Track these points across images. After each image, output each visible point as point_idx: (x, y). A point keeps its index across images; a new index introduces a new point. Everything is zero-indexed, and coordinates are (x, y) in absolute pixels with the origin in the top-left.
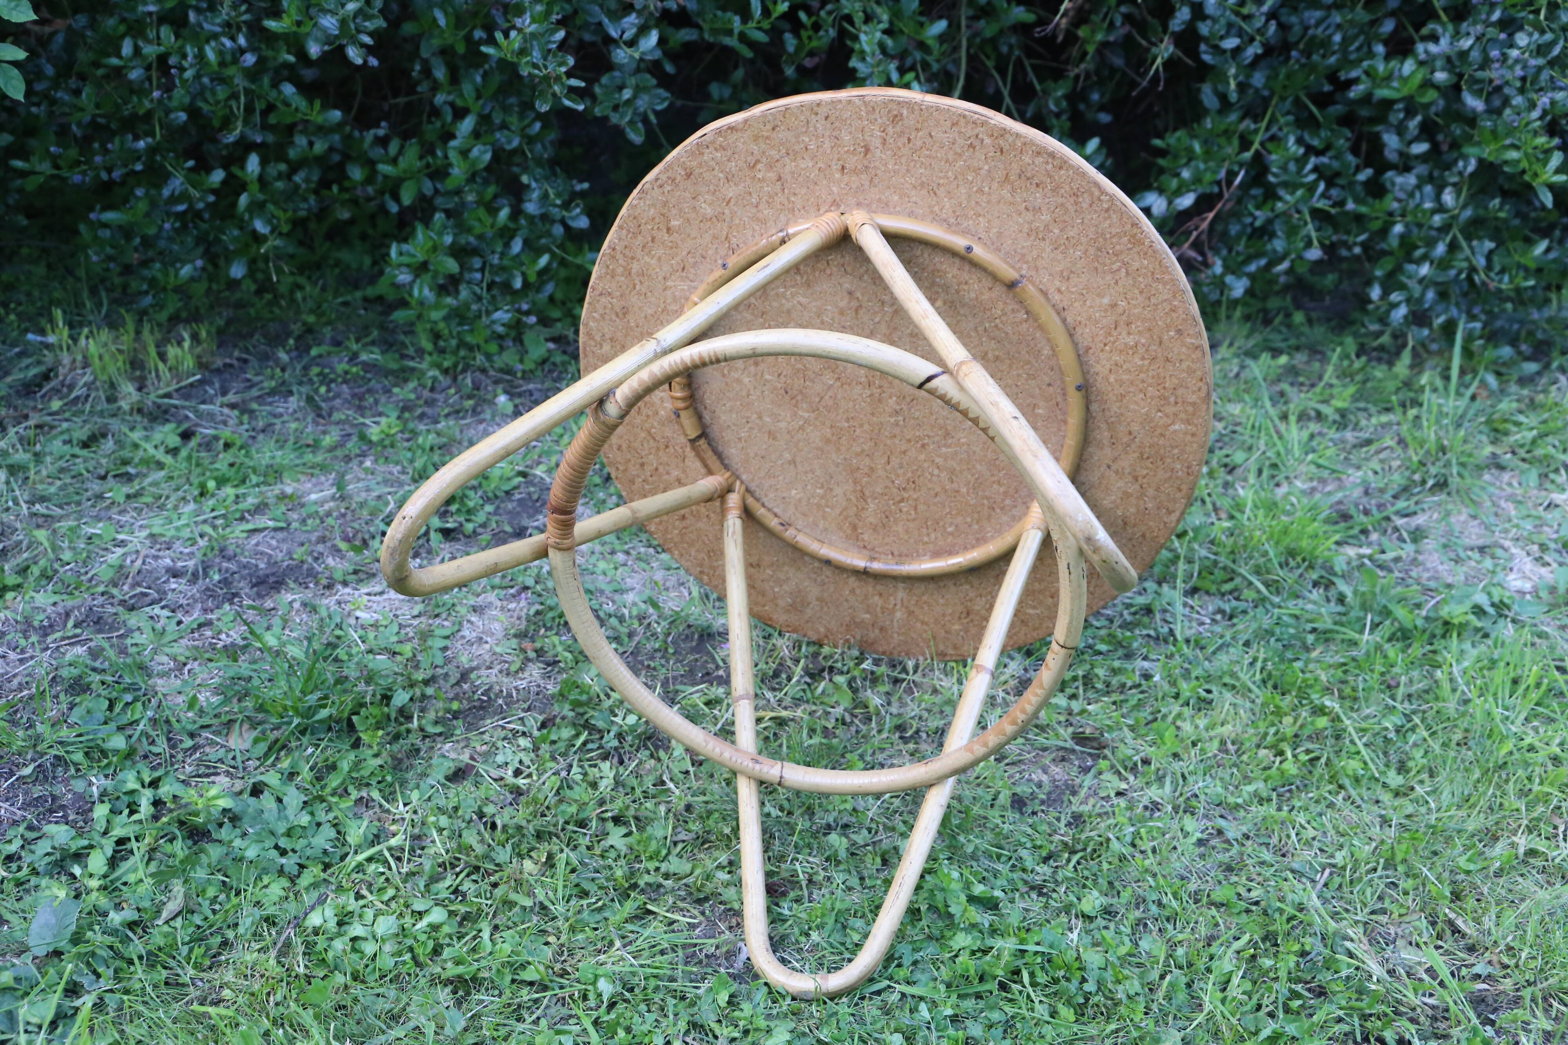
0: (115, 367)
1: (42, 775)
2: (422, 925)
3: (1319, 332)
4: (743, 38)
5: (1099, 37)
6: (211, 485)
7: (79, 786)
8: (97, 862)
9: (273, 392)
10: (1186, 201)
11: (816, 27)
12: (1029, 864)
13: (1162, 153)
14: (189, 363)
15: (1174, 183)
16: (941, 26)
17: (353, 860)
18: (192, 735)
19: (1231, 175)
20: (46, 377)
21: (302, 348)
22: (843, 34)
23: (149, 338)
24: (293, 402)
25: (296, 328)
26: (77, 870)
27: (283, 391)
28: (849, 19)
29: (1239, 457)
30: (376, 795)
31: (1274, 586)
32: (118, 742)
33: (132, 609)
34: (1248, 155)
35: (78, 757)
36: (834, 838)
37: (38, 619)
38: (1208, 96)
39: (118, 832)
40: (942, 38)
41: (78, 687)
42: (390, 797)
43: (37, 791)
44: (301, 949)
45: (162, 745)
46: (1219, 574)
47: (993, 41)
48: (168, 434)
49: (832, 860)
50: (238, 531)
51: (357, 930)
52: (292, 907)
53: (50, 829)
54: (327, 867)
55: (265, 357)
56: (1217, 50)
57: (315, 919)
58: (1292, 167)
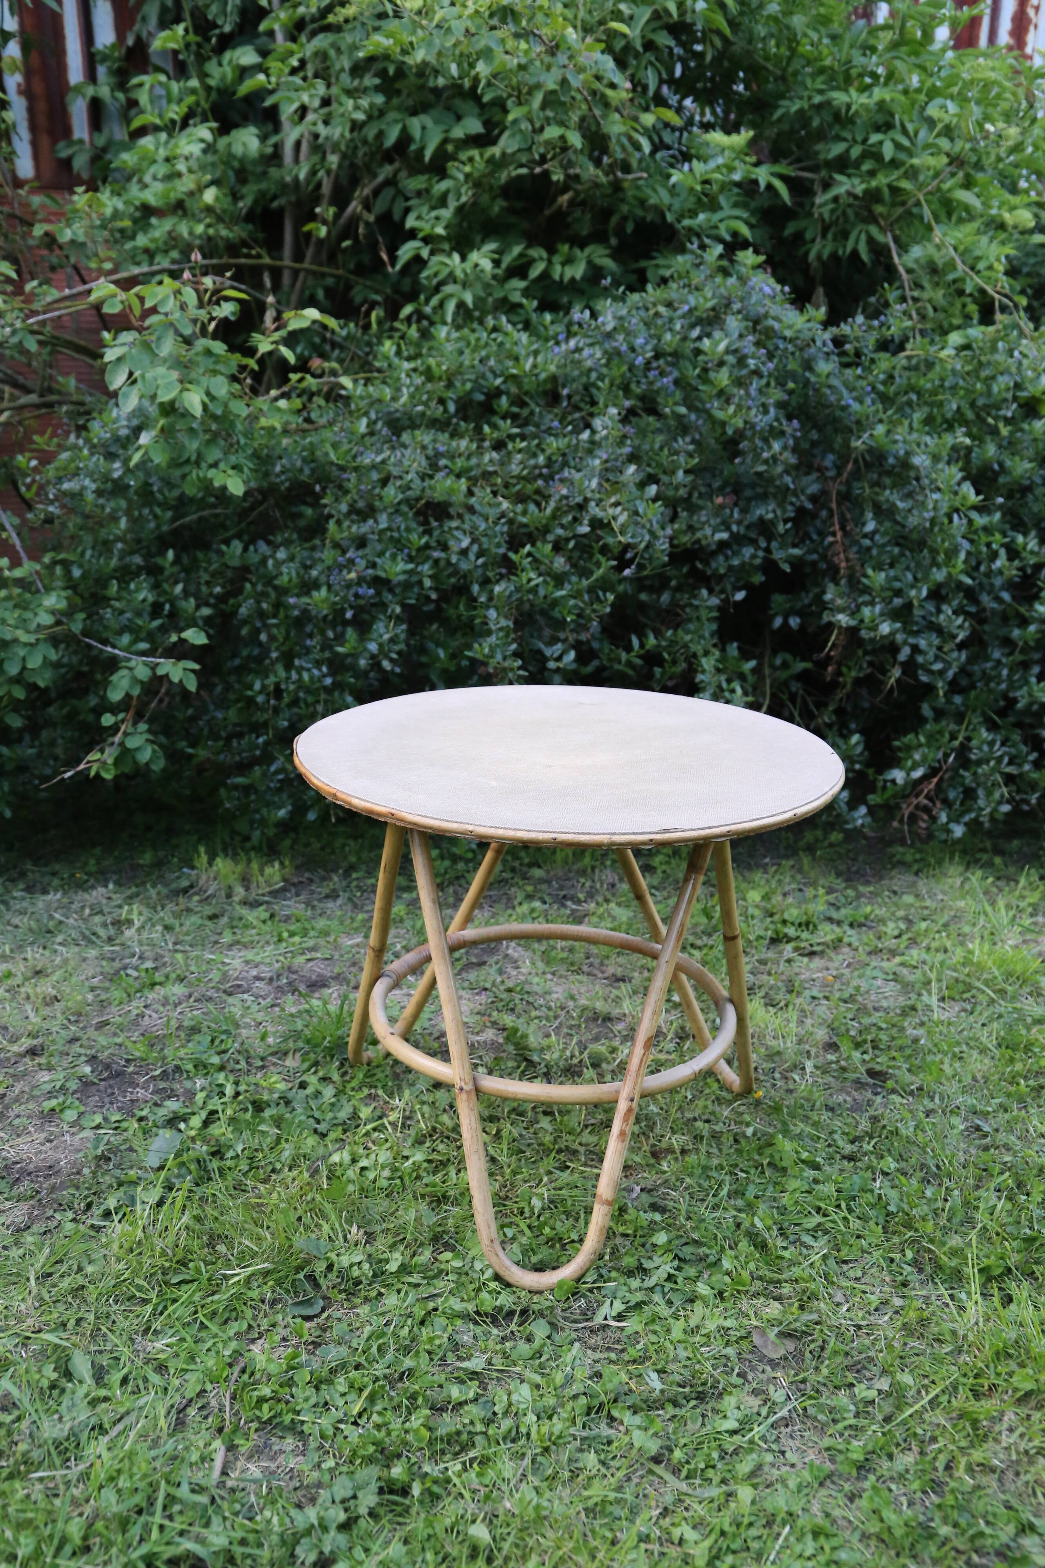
0: (232, 880)
1: (164, 1075)
2: (408, 1163)
3: (1012, 870)
4: (629, 663)
5: (854, 674)
6: (285, 935)
7: (188, 1084)
8: (196, 1122)
9: (327, 897)
10: (918, 774)
11: (674, 662)
12: (840, 1143)
13: (900, 749)
14: (277, 878)
15: (909, 763)
16: (752, 664)
17: (363, 1130)
18: (263, 1059)
19: (946, 756)
20: (192, 886)
21: (347, 873)
22: (690, 664)
23: (255, 866)
24: (339, 902)
25: (345, 864)
26: (182, 1126)
27: (333, 895)
28: (695, 655)
29: (967, 929)
30: (380, 1092)
31: (1002, 992)
32: (216, 1060)
33: (230, 994)
34: (956, 743)
35: (190, 1067)
36: (699, 1124)
37: (172, 999)
38: (926, 710)
39: (210, 1107)
40: (754, 671)
41: (195, 1030)
42: (391, 1095)
43: (162, 1085)
44: (325, 1173)
45: (243, 1064)
46: (961, 987)
47: (786, 683)
48: (262, 913)
49: (698, 1138)
50: (301, 959)
51: (364, 1163)
52: (321, 1151)
53: (167, 1103)
54: (345, 1131)
55: (323, 879)
56: (931, 672)
57: (336, 1158)
58: (986, 748)
